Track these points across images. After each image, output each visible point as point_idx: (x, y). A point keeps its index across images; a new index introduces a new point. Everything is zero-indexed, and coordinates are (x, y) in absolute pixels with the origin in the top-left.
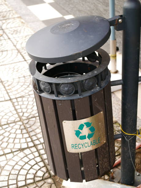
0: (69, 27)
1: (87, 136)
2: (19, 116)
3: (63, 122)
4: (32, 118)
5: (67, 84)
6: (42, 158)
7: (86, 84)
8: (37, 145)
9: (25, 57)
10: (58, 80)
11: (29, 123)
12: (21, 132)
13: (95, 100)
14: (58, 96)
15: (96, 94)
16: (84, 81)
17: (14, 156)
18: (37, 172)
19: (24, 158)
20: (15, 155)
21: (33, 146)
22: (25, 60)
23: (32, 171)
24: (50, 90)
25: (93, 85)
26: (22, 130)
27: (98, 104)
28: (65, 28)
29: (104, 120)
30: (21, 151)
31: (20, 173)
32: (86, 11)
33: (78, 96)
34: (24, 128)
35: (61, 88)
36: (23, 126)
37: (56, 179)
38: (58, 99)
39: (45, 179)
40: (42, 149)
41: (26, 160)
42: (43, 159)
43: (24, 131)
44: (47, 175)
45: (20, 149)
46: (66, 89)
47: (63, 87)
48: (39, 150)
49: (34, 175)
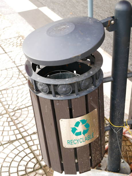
0: (65, 29)
1: (82, 133)
2: (5, 109)
3: (60, 121)
4: (18, 110)
5: (65, 85)
6: (31, 150)
7: (82, 84)
8: (25, 136)
9: (5, 49)
10: (56, 81)
11: (15, 115)
12: (9, 124)
13: (90, 99)
14: (55, 96)
15: (92, 93)
16: (81, 82)
17: (4, 149)
18: (28, 163)
19: (14, 150)
20: (5, 147)
21: (22, 138)
22: (6, 53)
23: (23, 163)
24: (47, 90)
25: (89, 85)
26: (9, 122)
27: (93, 102)
28: (61, 30)
29: (97, 117)
30: (11, 143)
31: (12, 165)
32: (59, 3)
33: (75, 95)
34: (11, 120)
35: (59, 88)
36: (10, 119)
37: (46, 170)
38: (56, 99)
39: (36, 170)
40: (30, 141)
41: (16, 151)
42: (33, 151)
43: (12, 123)
44: (37, 166)
45: (9, 142)
46: (64, 89)
47: (60, 88)
48: (28, 141)
49: (25, 167)
